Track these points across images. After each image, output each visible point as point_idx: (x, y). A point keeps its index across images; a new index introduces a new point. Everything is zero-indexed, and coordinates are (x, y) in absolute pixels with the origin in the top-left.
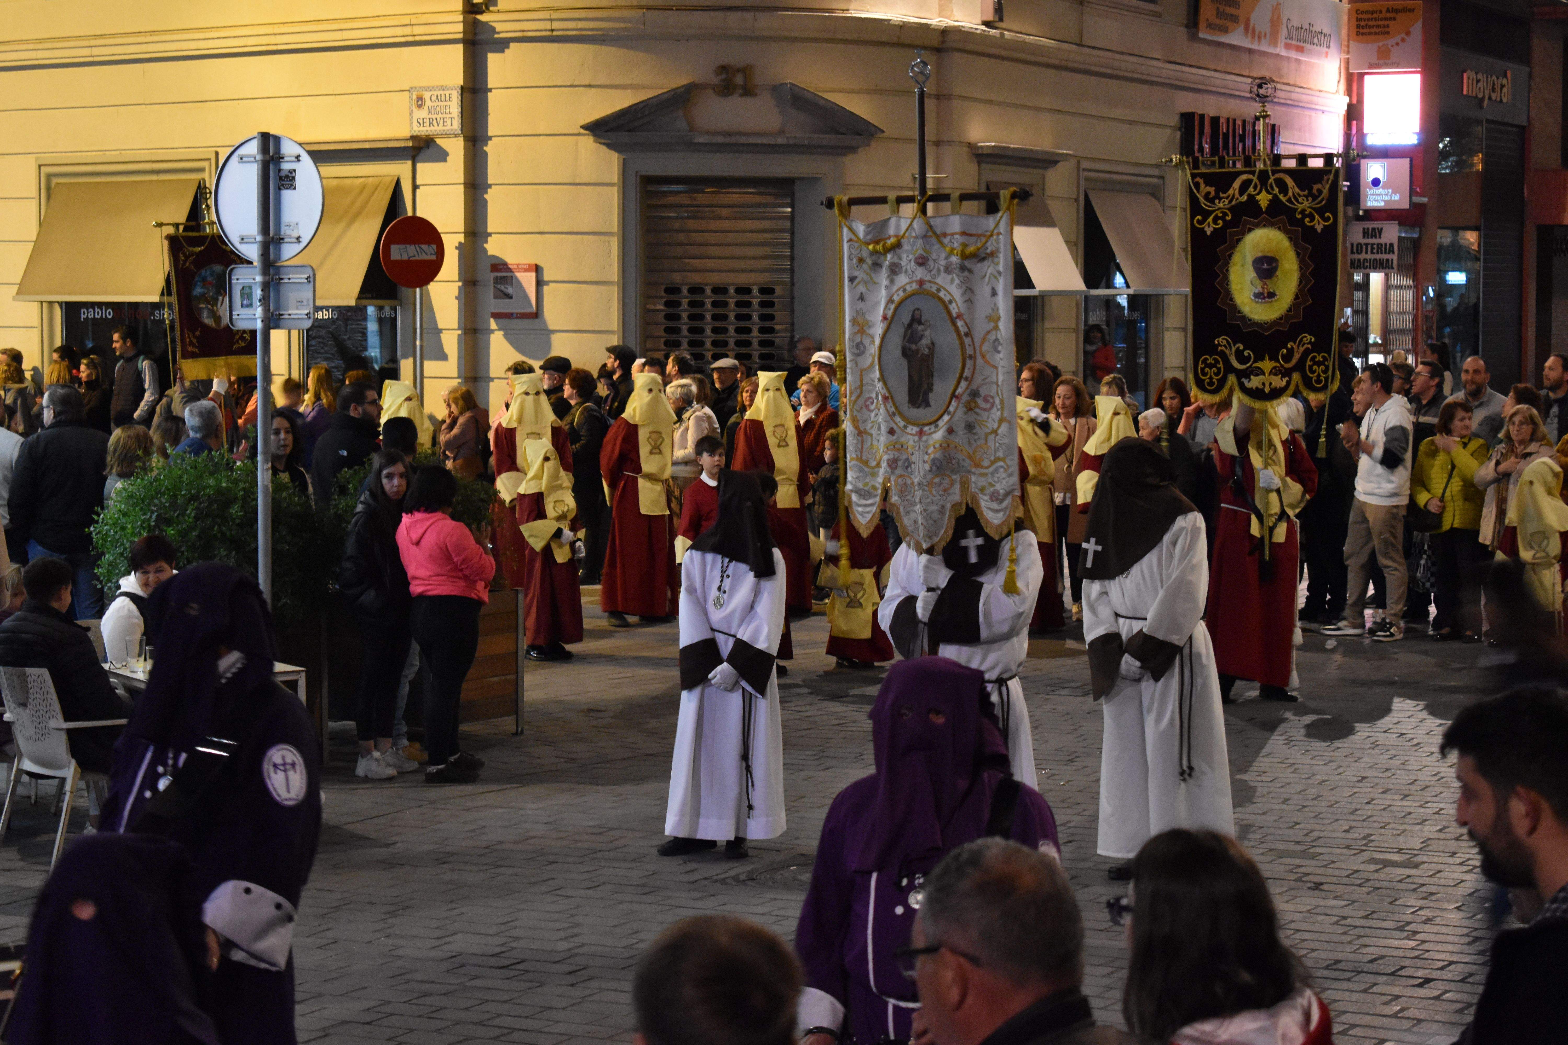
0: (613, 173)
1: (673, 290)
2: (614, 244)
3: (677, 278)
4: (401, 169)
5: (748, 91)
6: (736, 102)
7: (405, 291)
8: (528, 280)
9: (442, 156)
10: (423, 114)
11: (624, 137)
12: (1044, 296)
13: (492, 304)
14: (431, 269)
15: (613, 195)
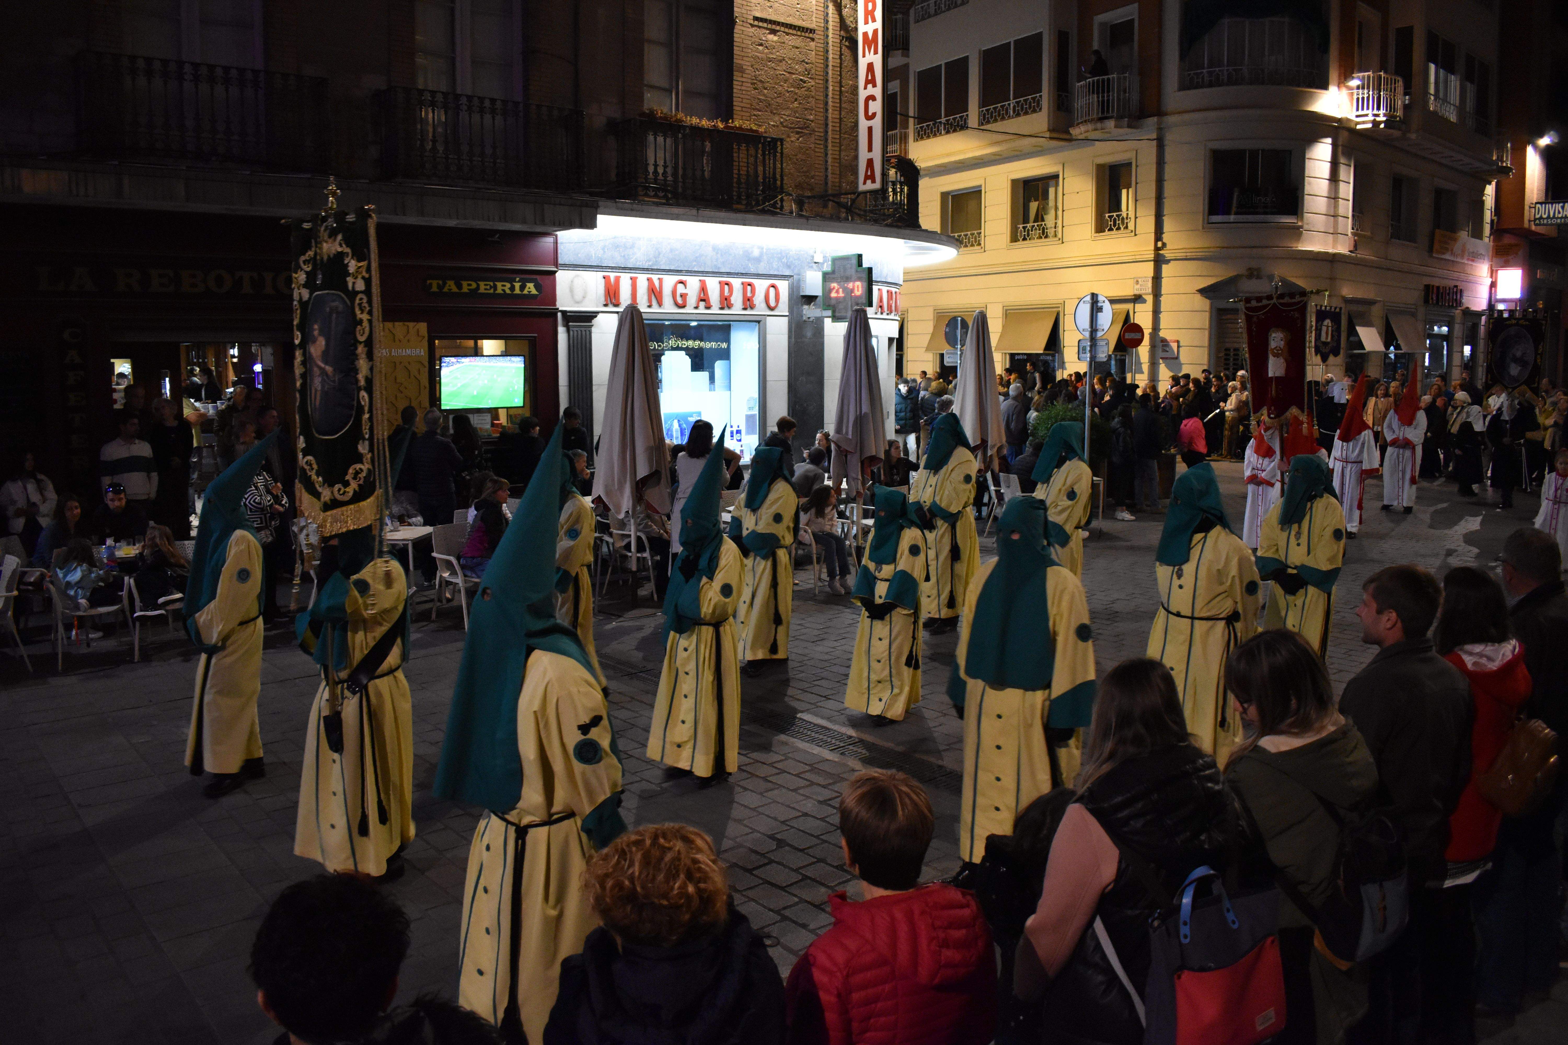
0: (1208, 308)
1: (1227, 350)
2: (1207, 332)
3: (1228, 346)
4: (1130, 306)
5: (1259, 277)
6: (1254, 281)
7: (1130, 349)
8: (1174, 346)
9: (1145, 301)
10: (1138, 287)
11: (1211, 295)
12: (1369, 353)
13: (1161, 354)
14: (1139, 342)
15: (1207, 315)
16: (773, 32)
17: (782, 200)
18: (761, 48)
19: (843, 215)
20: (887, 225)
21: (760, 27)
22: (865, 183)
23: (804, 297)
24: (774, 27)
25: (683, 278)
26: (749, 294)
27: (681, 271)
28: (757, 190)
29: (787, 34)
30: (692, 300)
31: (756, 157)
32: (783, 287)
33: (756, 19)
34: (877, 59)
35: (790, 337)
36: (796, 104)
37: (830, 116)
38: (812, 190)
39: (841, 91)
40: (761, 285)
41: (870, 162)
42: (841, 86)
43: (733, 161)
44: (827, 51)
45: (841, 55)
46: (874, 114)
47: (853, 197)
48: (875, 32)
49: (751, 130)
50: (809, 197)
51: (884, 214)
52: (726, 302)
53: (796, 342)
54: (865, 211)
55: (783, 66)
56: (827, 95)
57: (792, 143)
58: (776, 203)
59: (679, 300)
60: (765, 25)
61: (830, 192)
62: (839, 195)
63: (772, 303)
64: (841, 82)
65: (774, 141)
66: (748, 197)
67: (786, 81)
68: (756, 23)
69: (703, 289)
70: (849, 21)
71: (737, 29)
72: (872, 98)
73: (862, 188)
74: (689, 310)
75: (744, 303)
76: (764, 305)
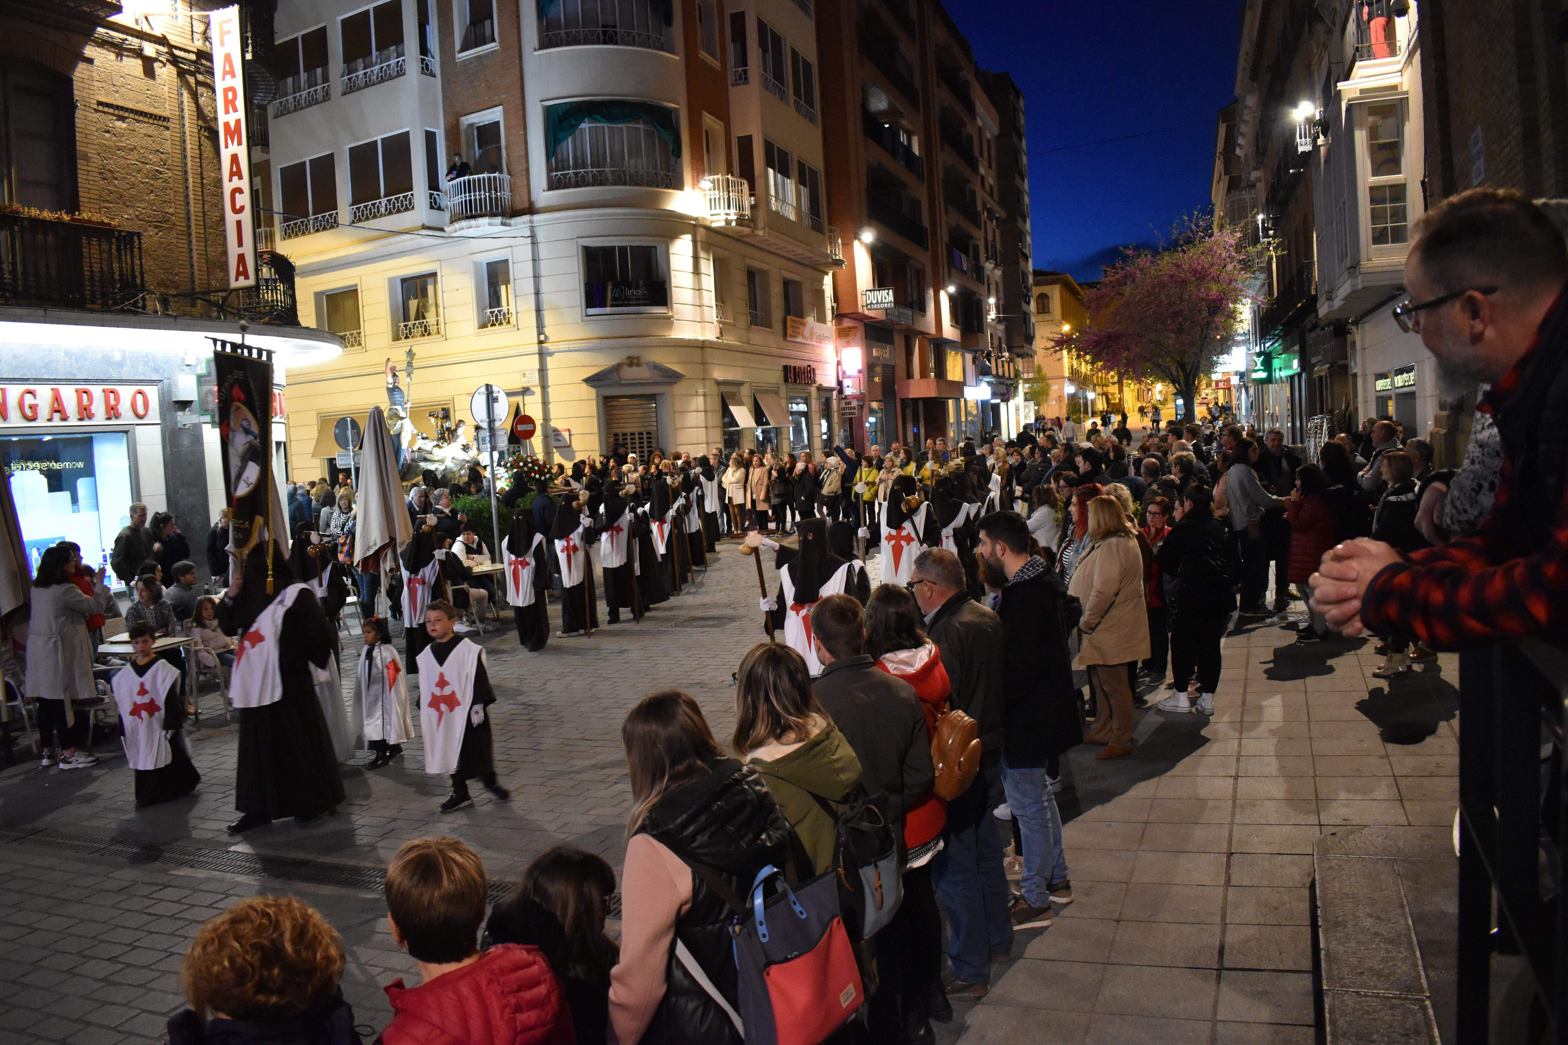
0: (594, 397)
1: (616, 435)
2: (595, 420)
3: (617, 431)
4: (518, 399)
5: (638, 365)
6: (634, 369)
7: (523, 441)
8: (566, 435)
9: (533, 393)
10: (525, 379)
11: (597, 383)
12: (743, 429)
13: (553, 443)
14: (531, 433)
15: (594, 403)
16: (122, 119)
17: (144, 299)
18: (107, 135)
19: (215, 314)
20: (264, 323)
21: (105, 113)
22: (237, 280)
23: (177, 402)
24: (121, 113)
25: (31, 387)
26: (112, 402)
27: (28, 380)
28: (114, 288)
29: (138, 121)
30: (44, 411)
31: (110, 253)
32: (152, 393)
33: (100, 103)
34: (242, 151)
35: (164, 447)
36: (152, 196)
37: (192, 209)
38: (177, 288)
39: (202, 183)
40: (126, 393)
41: (241, 258)
42: (202, 178)
43: (81, 256)
44: (184, 141)
45: (200, 145)
46: (242, 208)
47: (224, 294)
48: (238, 122)
49: (102, 223)
50: (174, 296)
51: (260, 313)
52: (85, 412)
53: (172, 452)
54: (239, 310)
55: (135, 155)
56: (187, 188)
57: (151, 238)
58: (137, 302)
59: (29, 412)
60: (111, 111)
61: (198, 290)
62: (209, 292)
63: (141, 411)
64: (202, 174)
65: (131, 235)
66: (104, 295)
67: (139, 171)
68: (101, 108)
69: (57, 398)
70: (207, 110)
71: (79, 114)
72: (240, 190)
73: (234, 284)
74: (41, 422)
75: (107, 412)
76: (131, 413)
